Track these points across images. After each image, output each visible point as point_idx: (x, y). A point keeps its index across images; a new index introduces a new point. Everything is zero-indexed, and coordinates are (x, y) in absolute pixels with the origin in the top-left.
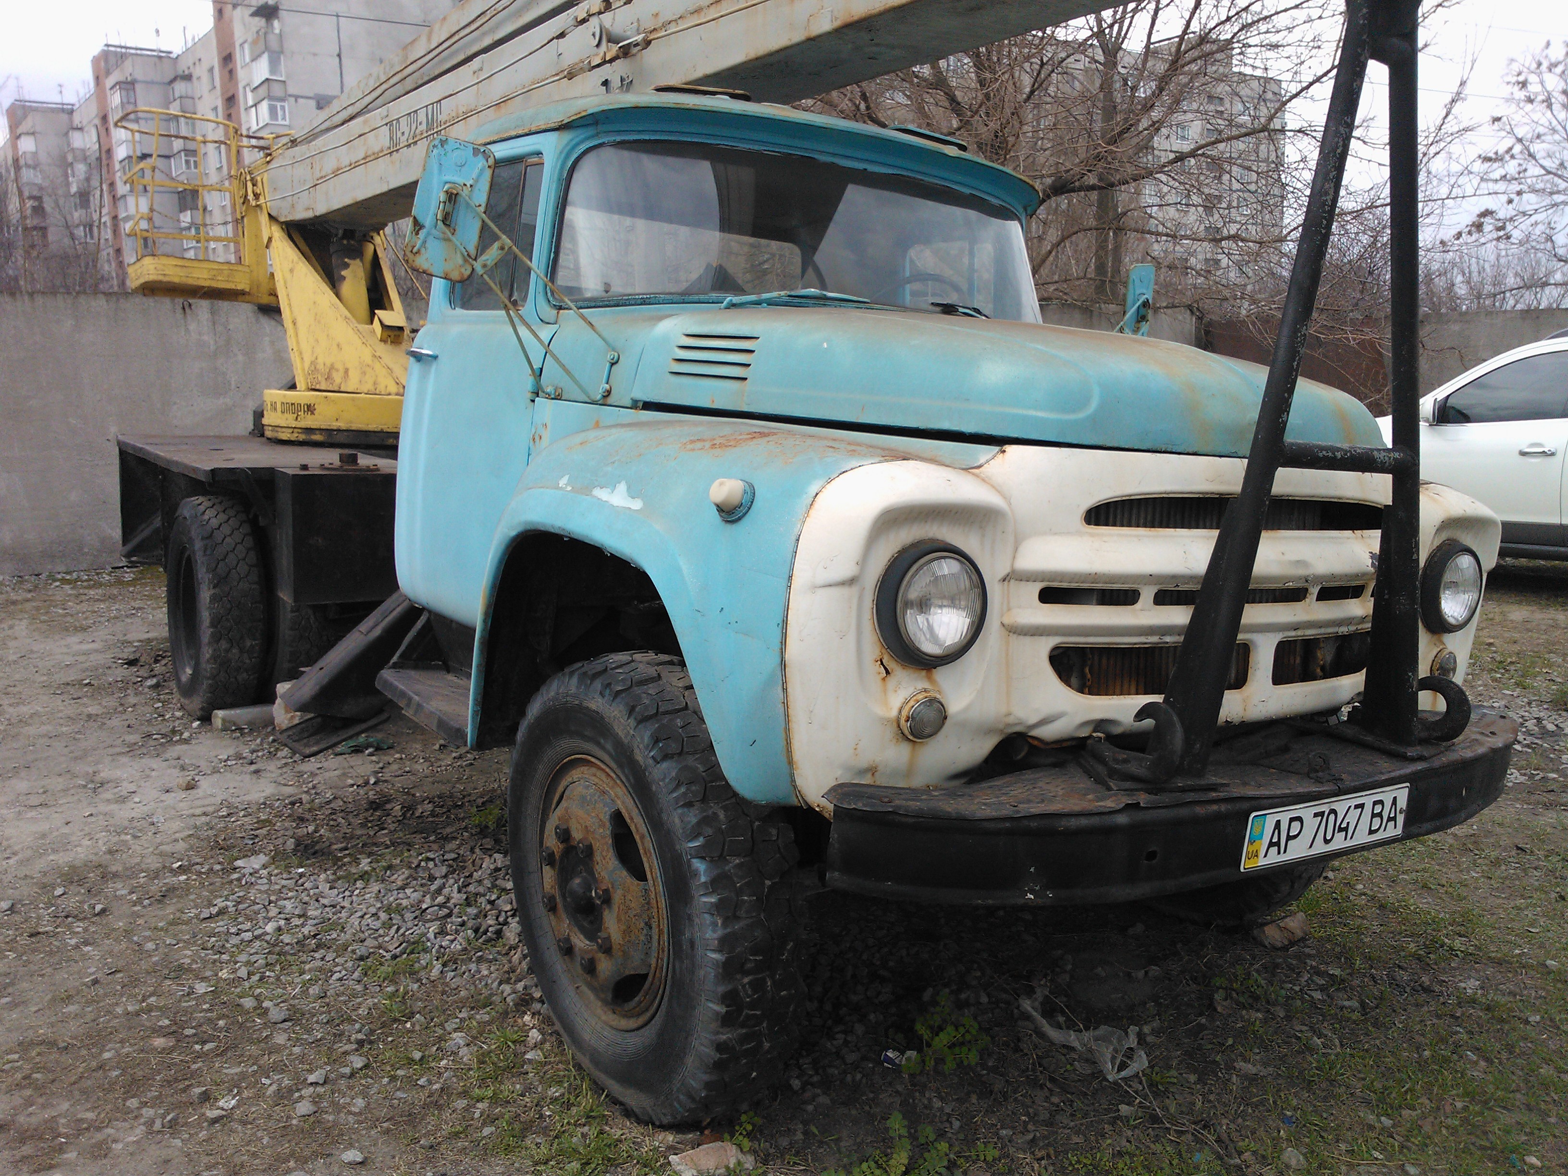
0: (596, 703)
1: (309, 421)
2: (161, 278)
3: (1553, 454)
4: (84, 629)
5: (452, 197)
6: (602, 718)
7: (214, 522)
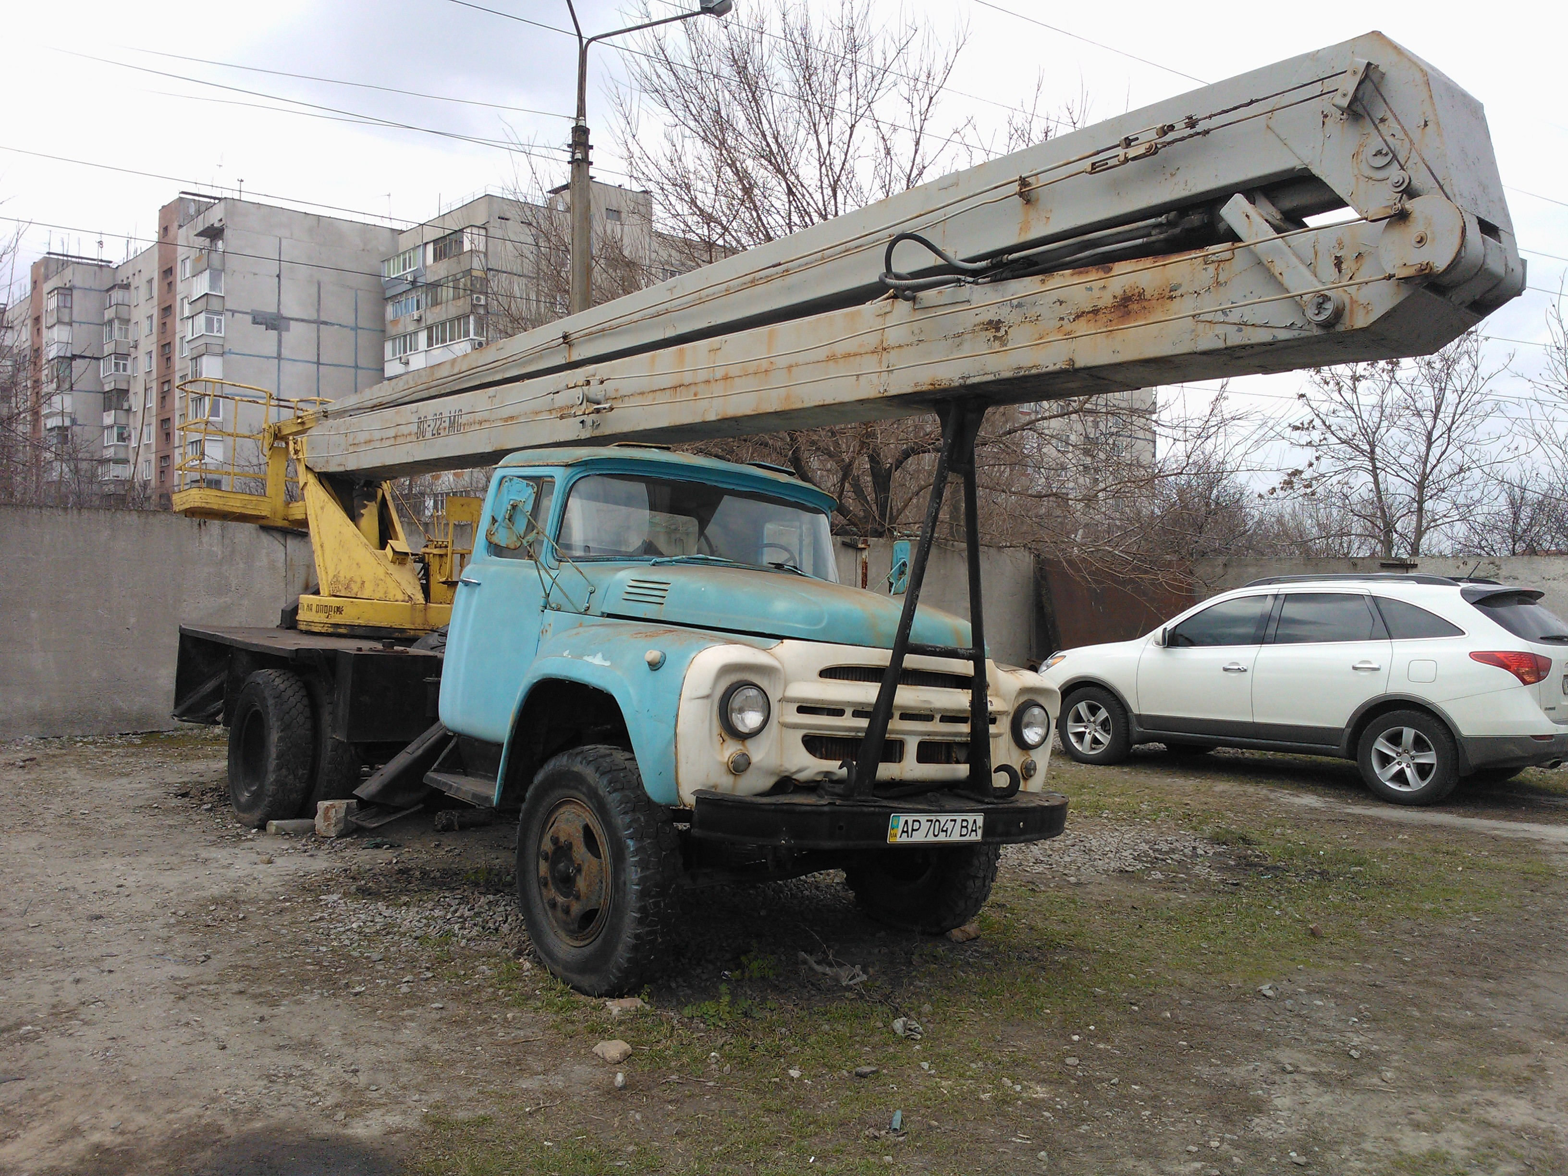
0: (578, 767)
1: (337, 619)
2: (203, 505)
3: (1245, 670)
4: (127, 775)
5: (514, 507)
6: (581, 775)
7: (282, 687)
